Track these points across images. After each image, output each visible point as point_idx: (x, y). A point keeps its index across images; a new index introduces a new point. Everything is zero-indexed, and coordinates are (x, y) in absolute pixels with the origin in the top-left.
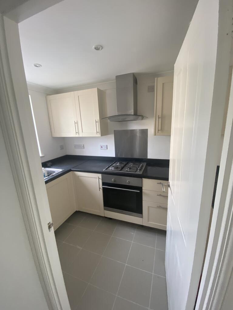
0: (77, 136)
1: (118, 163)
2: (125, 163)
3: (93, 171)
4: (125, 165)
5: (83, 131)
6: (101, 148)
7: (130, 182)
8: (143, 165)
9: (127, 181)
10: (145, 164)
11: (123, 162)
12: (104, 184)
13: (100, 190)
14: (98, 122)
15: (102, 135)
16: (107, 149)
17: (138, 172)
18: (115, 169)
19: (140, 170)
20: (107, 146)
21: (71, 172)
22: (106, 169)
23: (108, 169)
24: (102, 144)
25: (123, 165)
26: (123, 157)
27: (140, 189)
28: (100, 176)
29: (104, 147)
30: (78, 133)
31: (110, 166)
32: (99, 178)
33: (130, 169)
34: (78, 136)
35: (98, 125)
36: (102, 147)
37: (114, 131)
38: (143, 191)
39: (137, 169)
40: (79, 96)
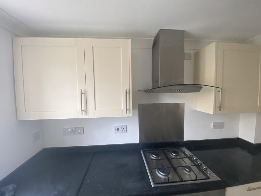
40: (94, 48)
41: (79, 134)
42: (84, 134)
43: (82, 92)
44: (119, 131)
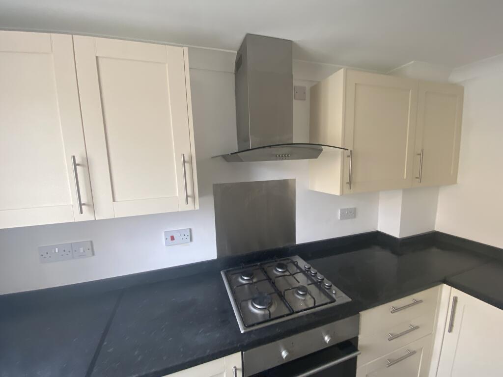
5: (117, 196)
6: (172, 242)
14: (190, 162)
16: (191, 240)
20: (190, 230)
24: (173, 228)
29: (182, 236)
34: (92, 218)
35: (191, 170)
36: (172, 238)
37: (215, 185)
40: (100, 60)
41: (83, 256)
42: (94, 254)
43: (77, 163)
44: (174, 241)
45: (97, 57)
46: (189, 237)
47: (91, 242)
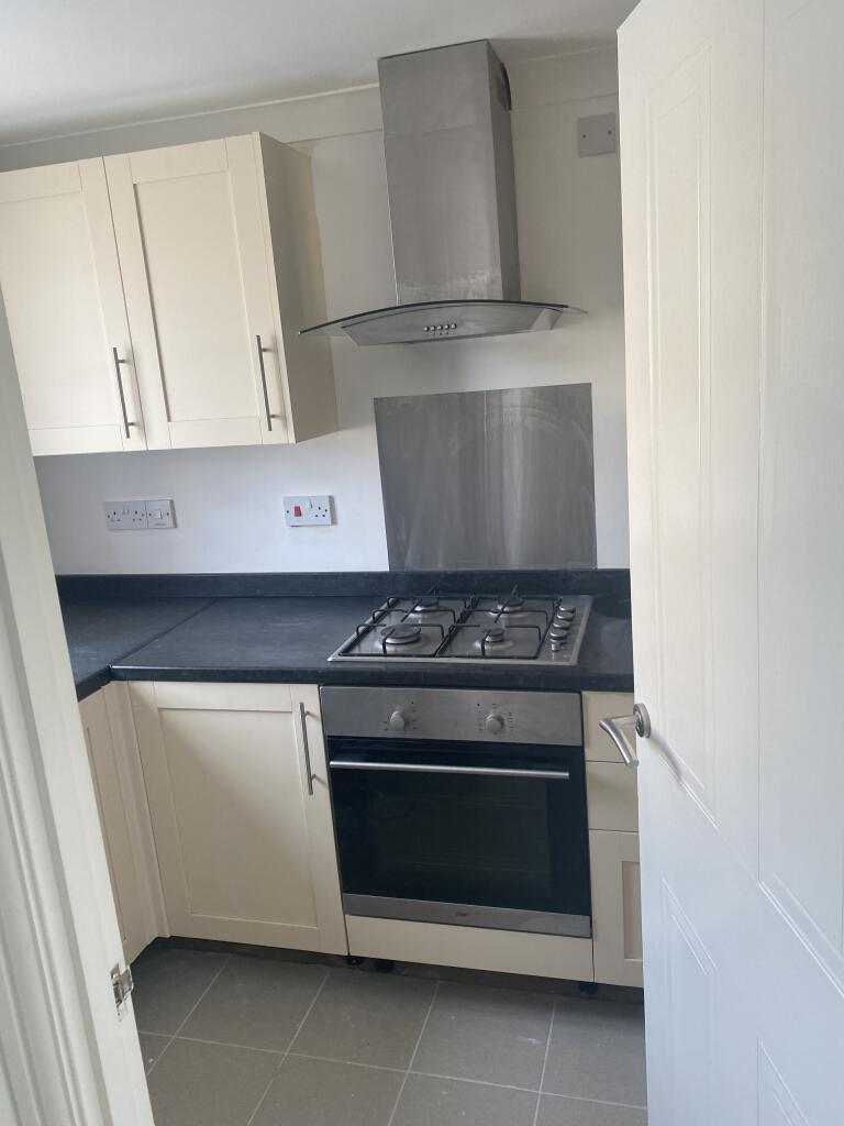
0: (135, 444)
1: (413, 611)
2: (459, 607)
3: (265, 666)
4: (465, 617)
5: (172, 415)
6: (296, 520)
7: (506, 717)
8: (573, 612)
9: (489, 718)
10: (584, 606)
11: (444, 604)
12: (335, 747)
13: (311, 792)
14: (275, 350)
15: (299, 439)
16: (334, 521)
17: (551, 659)
18: (400, 649)
19: (563, 641)
20: (331, 499)
21: (113, 684)
22: (346, 652)
23: (356, 651)
24: (303, 491)
25: (447, 621)
26: (440, 565)
27: (572, 757)
28: (308, 695)
29: (315, 511)
30: (142, 425)
31: (368, 630)
32: (304, 714)
33: (499, 638)
34: (141, 446)
35: (277, 366)
36: (298, 512)
37: (378, 402)
38: (591, 768)
39: (543, 640)
40: (139, 188)
41: (160, 526)
42: (175, 526)
43: (120, 358)
44: (301, 518)
45: (135, 185)
46: (328, 514)
47: (172, 502)
